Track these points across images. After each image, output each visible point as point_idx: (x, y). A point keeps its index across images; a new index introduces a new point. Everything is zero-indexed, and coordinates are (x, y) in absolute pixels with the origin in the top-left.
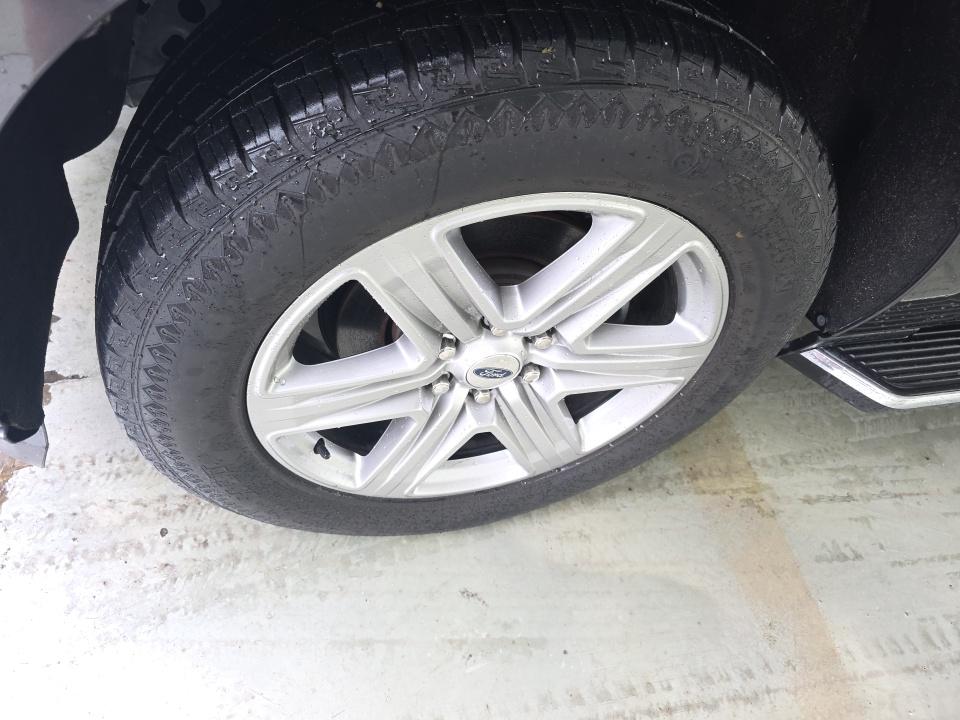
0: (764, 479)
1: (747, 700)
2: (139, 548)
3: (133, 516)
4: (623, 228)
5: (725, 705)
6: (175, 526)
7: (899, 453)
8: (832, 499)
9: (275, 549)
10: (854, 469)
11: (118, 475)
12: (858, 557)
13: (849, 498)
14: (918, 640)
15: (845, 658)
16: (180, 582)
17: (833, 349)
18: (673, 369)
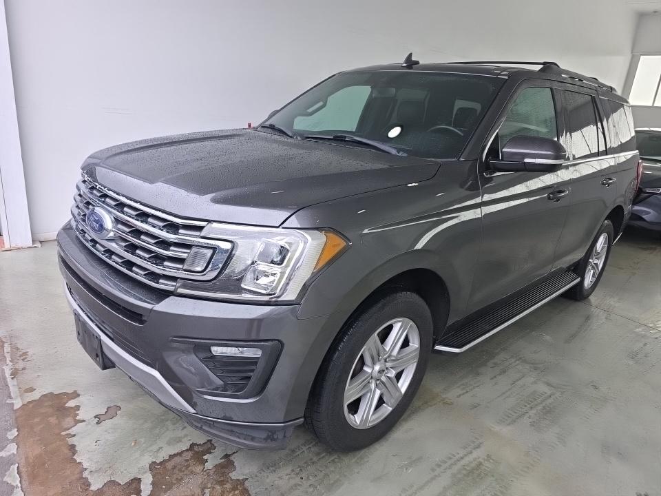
0: (444, 396)
1: (477, 448)
2: (299, 485)
3: (289, 478)
4: (399, 325)
5: (473, 451)
6: (303, 475)
7: (471, 376)
8: (463, 394)
9: (335, 468)
10: (463, 385)
11: (274, 471)
12: (479, 405)
13: (467, 392)
14: (506, 418)
15: (492, 429)
16: (318, 487)
17: (440, 344)
18: (414, 358)
